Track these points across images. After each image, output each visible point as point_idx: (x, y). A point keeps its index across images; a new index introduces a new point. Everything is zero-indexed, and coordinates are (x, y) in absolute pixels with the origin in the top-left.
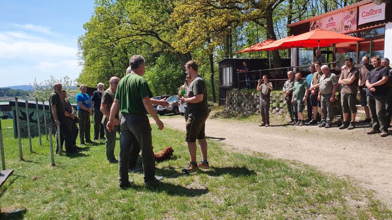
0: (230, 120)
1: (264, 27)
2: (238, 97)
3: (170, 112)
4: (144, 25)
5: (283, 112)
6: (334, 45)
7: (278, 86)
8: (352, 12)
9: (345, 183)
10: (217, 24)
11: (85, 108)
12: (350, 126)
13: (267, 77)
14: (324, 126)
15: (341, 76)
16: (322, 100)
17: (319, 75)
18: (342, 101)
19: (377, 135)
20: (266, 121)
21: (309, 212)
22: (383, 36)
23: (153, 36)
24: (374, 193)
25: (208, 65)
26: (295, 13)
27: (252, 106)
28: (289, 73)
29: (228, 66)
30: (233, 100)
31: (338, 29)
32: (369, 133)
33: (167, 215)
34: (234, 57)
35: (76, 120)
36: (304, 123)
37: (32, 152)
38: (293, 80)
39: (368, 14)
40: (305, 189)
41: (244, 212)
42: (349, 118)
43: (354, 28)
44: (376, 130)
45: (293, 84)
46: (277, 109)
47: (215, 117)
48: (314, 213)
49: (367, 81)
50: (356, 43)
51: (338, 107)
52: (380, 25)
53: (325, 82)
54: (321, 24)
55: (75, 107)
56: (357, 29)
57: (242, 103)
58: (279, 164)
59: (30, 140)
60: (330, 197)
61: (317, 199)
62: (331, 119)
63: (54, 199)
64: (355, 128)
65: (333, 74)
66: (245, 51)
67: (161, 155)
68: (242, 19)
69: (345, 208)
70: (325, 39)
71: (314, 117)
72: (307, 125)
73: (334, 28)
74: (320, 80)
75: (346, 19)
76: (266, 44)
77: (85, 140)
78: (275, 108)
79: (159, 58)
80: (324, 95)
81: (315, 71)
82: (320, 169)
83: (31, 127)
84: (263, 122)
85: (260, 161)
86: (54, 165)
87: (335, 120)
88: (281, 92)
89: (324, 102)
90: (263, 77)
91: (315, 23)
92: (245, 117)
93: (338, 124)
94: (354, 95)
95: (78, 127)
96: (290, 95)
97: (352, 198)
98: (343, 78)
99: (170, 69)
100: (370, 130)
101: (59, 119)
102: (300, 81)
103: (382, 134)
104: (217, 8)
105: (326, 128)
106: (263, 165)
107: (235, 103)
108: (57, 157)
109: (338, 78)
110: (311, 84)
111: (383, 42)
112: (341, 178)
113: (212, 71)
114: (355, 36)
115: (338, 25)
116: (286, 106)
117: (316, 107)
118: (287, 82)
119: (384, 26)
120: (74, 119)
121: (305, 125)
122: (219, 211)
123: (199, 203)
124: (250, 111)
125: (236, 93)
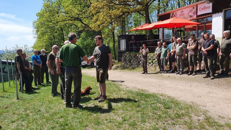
0: (124, 70)
1: (144, 16)
2: (129, 57)
3: (89, 66)
4: (73, 14)
5: (155, 66)
6: (184, 27)
7: (152, 50)
8: (193, 8)
9: (191, 107)
10: (117, 14)
11: (37, 64)
12: (194, 74)
13: (145, 45)
14: (179, 73)
15: (188, 45)
16: (177, 58)
17: (176, 44)
18: (189, 59)
19: (209, 78)
20: (145, 71)
21: (171, 124)
22: (211, 22)
23: (78, 20)
24: (207, 112)
25: (111, 38)
26: (161, 8)
27: (137, 62)
28: (158, 43)
29: (123, 39)
30: (127, 59)
31: (186, 18)
32: (204, 78)
33: (87, 128)
34: (127, 34)
35: (32, 72)
36: (167, 72)
37: (4, 91)
38: (160, 47)
39: (203, 9)
40: (169, 110)
41: (133, 125)
42: (193, 68)
43: (195, 17)
44: (208, 76)
45: (161, 50)
46: (152, 64)
47: (116, 68)
48: (174, 124)
49: (203, 47)
50: (196, 25)
51: (186, 62)
52: (209, 15)
53: (179, 48)
54: (176, 14)
55: (31, 64)
56: (197, 17)
57: (131, 60)
58: (153, 96)
59: (3, 84)
60: (183, 115)
61: (175, 116)
62: (183, 70)
63: (18, 120)
64: (196, 74)
65: (183, 44)
66: (133, 30)
67: (84, 92)
68: (131, 11)
69: (191, 121)
70: (179, 23)
71: (173, 68)
72: (169, 73)
73: (184, 17)
74: (176, 47)
75: (191, 12)
76: (145, 26)
77: (37, 83)
78: (150, 63)
79: (82, 34)
80: (178, 55)
81: (173, 42)
82: (177, 99)
83: (4, 76)
84: (143, 72)
85: (142, 94)
86: (18, 99)
87: (185, 70)
88: (154, 54)
89: (179, 59)
90: (143, 45)
91: (173, 14)
92: (133, 68)
93: (187, 72)
94: (195, 56)
95: (33, 75)
96: (159, 55)
97: (195, 115)
98: (189, 46)
99: (89, 40)
100: (205, 75)
101: (21, 71)
102: (165, 47)
103: (211, 78)
104: (116, 4)
105: (180, 74)
106: (144, 96)
107: (127, 61)
108: (20, 94)
109: (187, 46)
110: (171, 49)
111: (211, 25)
112: (189, 103)
113: (114, 41)
114: (196, 22)
115: (186, 16)
116: (157, 62)
117: (174, 63)
118: (157, 48)
119: (212, 16)
120: (30, 70)
121: (168, 73)
122: (119, 125)
123: (107, 120)
124: (136, 65)
125: (128, 55)
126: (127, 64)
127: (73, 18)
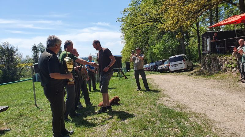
1: (236, 6)
27: (217, 67)
29: (207, 38)
57: (211, 64)
78: (233, 68)
79: (164, 35)
99: (171, 42)
107: (207, 65)
113: (199, 41)
124: (216, 70)
125: (207, 57)
126: (206, 69)
127: (152, 19)
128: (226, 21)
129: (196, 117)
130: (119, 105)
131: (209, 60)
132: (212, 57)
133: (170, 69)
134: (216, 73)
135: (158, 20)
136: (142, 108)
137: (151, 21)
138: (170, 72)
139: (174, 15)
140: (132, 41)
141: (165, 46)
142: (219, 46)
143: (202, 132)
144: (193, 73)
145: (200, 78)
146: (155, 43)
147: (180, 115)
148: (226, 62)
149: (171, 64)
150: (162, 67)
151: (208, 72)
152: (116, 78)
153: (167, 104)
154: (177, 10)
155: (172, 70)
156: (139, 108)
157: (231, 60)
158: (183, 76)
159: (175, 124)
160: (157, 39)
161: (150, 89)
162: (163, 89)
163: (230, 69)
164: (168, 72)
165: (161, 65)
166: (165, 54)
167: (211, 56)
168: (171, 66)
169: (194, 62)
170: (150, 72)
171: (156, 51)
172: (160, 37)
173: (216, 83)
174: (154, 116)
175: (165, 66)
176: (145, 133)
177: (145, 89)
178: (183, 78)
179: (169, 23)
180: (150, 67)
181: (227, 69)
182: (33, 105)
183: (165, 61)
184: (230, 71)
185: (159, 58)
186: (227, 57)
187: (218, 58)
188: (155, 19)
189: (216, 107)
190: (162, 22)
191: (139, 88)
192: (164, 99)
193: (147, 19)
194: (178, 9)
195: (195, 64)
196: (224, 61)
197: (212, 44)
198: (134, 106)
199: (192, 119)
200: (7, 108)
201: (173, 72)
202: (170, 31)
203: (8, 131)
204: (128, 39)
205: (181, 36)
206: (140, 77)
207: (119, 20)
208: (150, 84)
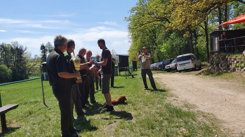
3: (174, 70)
27: (226, 66)
29: (216, 37)
57: (219, 64)
107: (215, 64)
124: (225, 70)
125: (215, 56)
126: (214, 68)
127: (159, 18)
128: (236, 19)
129: (204, 116)
130: (126, 104)
131: (218, 60)
132: (221, 56)
133: (178, 68)
134: (225, 72)
135: (165, 18)
136: (149, 107)
137: (159, 20)
138: (177, 71)
139: (182, 13)
140: (139, 40)
141: (173, 46)
142: (228, 45)
143: (211, 132)
144: (201, 73)
145: (208, 78)
146: (163, 42)
147: (188, 115)
148: (235, 62)
149: (179, 63)
150: (169, 66)
151: (217, 71)
152: (123, 77)
153: (175, 104)
154: (184, 9)
155: (180, 69)
156: (146, 107)
157: (241, 59)
158: (190, 75)
159: (183, 124)
160: (164, 38)
161: (157, 88)
162: (171, 88)
163: (240, 68)
164: (176, 72)
165: (168, 64)
166: (172, 53)
167: (219, 55)
168: (178, 65)
169: (202, 61)
170: (158, 71)
171: (163, 50)
172: (167, 36)
173: (225, 83)
174: (161, 115)
175: (172, 65)
176: (152, 132)
177: (152, 89)
178: (191, 78)
179: (176, 22)
180: (158, 66)
181: (236, 68)
182: (42, 104)
183: (173, 60)
184: (239, 71)
185: (166, 57)
186: (236, 56)
187: (227, 57)
188: (162, 18)
189: (224, 107)
190: (170, 20)
191: (146, 87)
192: (172, 98)
193: (154, 18)
194: (186, 8)
195: (203, 63)
196: (233, 60)
197: (220, 43)
198: (141, 105)
199: (200, 119)
200: (17, 106)
201: (180, 71)
202: (177, 30)
203: (18, 128)
204: (135, 38)
205: (189, 35)
206: (147, 76)
207: (126, 19)
208: (157, 84)
